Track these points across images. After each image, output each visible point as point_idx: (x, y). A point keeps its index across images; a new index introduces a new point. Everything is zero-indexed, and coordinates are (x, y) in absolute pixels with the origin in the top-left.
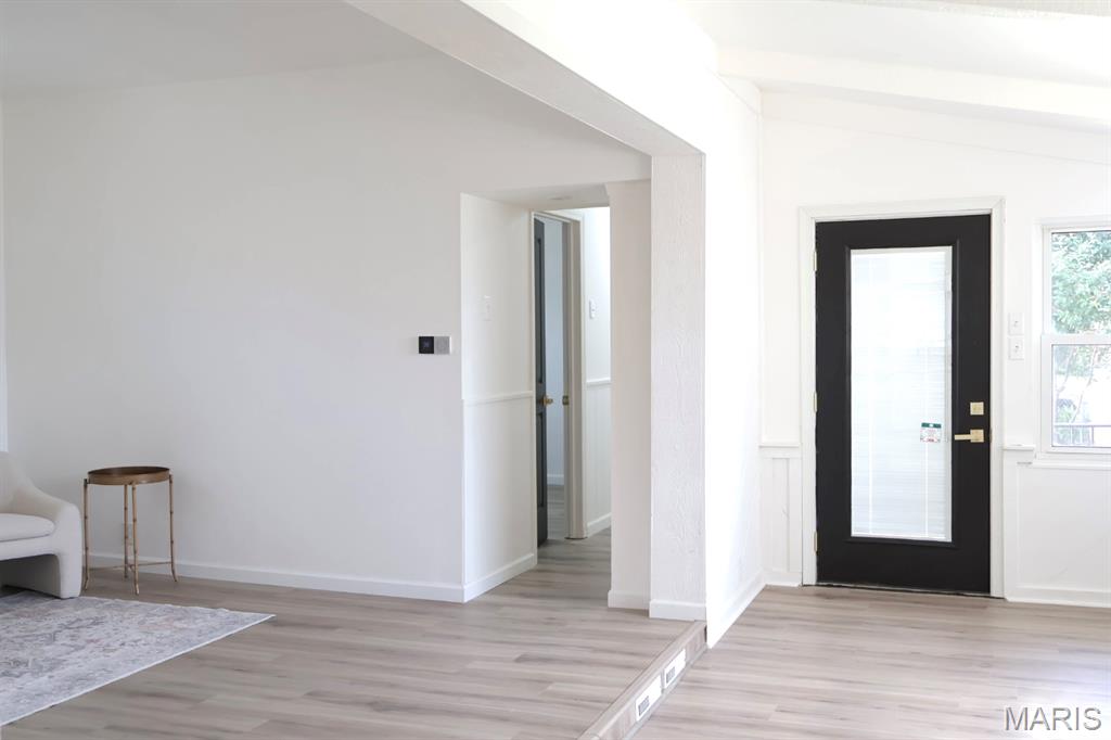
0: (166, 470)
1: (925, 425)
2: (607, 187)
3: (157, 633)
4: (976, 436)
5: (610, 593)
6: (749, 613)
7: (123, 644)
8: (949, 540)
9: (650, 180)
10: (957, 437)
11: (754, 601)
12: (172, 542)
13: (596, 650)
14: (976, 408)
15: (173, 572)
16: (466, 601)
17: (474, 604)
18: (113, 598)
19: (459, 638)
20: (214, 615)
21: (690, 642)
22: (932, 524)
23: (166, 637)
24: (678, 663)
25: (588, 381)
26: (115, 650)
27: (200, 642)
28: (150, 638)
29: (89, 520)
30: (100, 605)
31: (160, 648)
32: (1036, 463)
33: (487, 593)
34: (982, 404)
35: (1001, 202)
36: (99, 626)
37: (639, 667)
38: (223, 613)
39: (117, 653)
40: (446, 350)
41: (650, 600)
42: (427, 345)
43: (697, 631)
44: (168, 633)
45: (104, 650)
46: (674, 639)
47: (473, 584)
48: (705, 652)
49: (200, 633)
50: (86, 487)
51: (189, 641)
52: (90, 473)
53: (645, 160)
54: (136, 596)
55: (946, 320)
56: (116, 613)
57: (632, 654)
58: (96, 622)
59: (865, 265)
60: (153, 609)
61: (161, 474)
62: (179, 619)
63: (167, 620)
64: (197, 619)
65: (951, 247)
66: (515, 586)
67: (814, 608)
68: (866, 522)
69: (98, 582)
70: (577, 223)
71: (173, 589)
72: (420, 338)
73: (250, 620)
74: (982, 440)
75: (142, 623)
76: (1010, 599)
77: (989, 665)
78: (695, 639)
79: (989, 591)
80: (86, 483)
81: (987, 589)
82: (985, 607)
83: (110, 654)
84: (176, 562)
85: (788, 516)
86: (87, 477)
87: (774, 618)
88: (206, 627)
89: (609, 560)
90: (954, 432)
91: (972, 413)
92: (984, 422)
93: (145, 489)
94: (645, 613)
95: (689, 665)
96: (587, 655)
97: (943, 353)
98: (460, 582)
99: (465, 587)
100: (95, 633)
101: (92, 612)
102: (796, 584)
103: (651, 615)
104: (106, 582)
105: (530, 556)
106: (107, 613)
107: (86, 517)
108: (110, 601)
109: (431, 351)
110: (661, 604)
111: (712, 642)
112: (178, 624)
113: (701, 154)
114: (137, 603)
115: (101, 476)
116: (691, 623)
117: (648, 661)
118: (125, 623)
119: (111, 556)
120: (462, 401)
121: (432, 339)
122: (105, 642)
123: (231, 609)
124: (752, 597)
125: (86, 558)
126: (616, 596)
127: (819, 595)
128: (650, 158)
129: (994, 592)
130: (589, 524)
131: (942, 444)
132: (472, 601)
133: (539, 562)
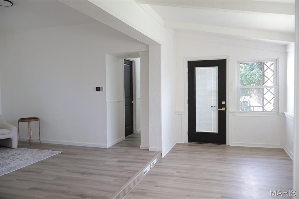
0: (38, 118)
1: (212, 107)
2: (139, 52)
3: (34, 156)
4: (223, 109)
5: (140, 146)
6: (173, 149)
7: (25, 159)
8: (217, 132)
9: (148, 51)
10: (219, 109)
11: (174, 147)
12: (40, 135)
13: (135, 159)
14: (223, 103)
15: (40, 142)
16: (108, 147)
17: (110, 148)
18: (25, 148)
19: (105, 156)
20: (48, 152)
21: (158, 156)
22: (213, 129)
23: (36, 157)
24: (155, 161)
25: (138, 97)
26: (23, 161)
27: (44, 158)
28: (32, 158)
29: (20, 130)
30: (22, 150)
31: (33, 160)
32: (236, 115)
33: (113, 146)
34: (224, 102)
35: (229, 56)
36: (20, 155)
37: (145, 163)
38: (50, 151)
39: (23, 162)
40: (102, 90)
41: (149, 147)
42: (98, 89)
43: (160, 154)
44: (36, 156)
45: (20, 161)
46: (154, 156)
47: (109, 144)
48: (161, 159)
49: (44, 156)
50: (19, 122)
51: (41, 158)
52: (20, 119)
53: (147, 46)
54: (31, 148)
55: (217, 83)
56: (25, 152)
57: (144, 160)
58: (20, 154)
59: (199, 71)
60: (34, 151)
61: (37, 119)
62: (40, 153)
63: (37, 153)
64: (44, 153)
65: (217, 67)
66: (119, 144)
67: (187, 148)
68: (199, 129)
69: (22, 144)
70: (135, 61)
71: (40, 146)
72: (97, 88)
73: (56, 153)
74: (224, 110)
75: (31, 154)
76: (230, 145)
77: (225, 161)
78: (159, 156)
79: (226, 144)
80: (19, 121)
81: (225, 143)
82: (225, 147)
83: (21, 162)
84: (41, 139)
85: (182, 127)
86: (19, 120)
87: (178, 151)
88: (45, 155)
89: (140, 138)
90: (218, 108)
91: (222, 104)
92: (225, 106)
93: (32, 123)
94: (148, 150)
95: (157, 162)
96: (133, 160)
97: (216, 91)
98: (106, 143)
99: (107, 145)
100: (19, 156)
101: (19, 152)
102: (183, 143)
103: (149, 150)
104: (24, 144)
105: (123, 137)
106: (23, 152)
107: (19, 129)
108: (24, 149)
109: (99, 90)
110: (152, 148)
111: (163, 156)
112: (39, 154)
113: (160, 45)
114: (30, 149)
115: (22, 120)
116: (158, 152)
117: (147, 161)
118: (27, 154)
119: (25, 138)
120: (106, 102)
121: (99, 87)
122: (20, 159)
123: (52, 150)
124: (174, 146)
125: (19, 139)
126: (142, 146)
127: (188, 145)
128: (148, 46)
129: (227, 144)
130: (138, 130)
131: (216, 111)
132: (109, 148)
133: (126, 139)
